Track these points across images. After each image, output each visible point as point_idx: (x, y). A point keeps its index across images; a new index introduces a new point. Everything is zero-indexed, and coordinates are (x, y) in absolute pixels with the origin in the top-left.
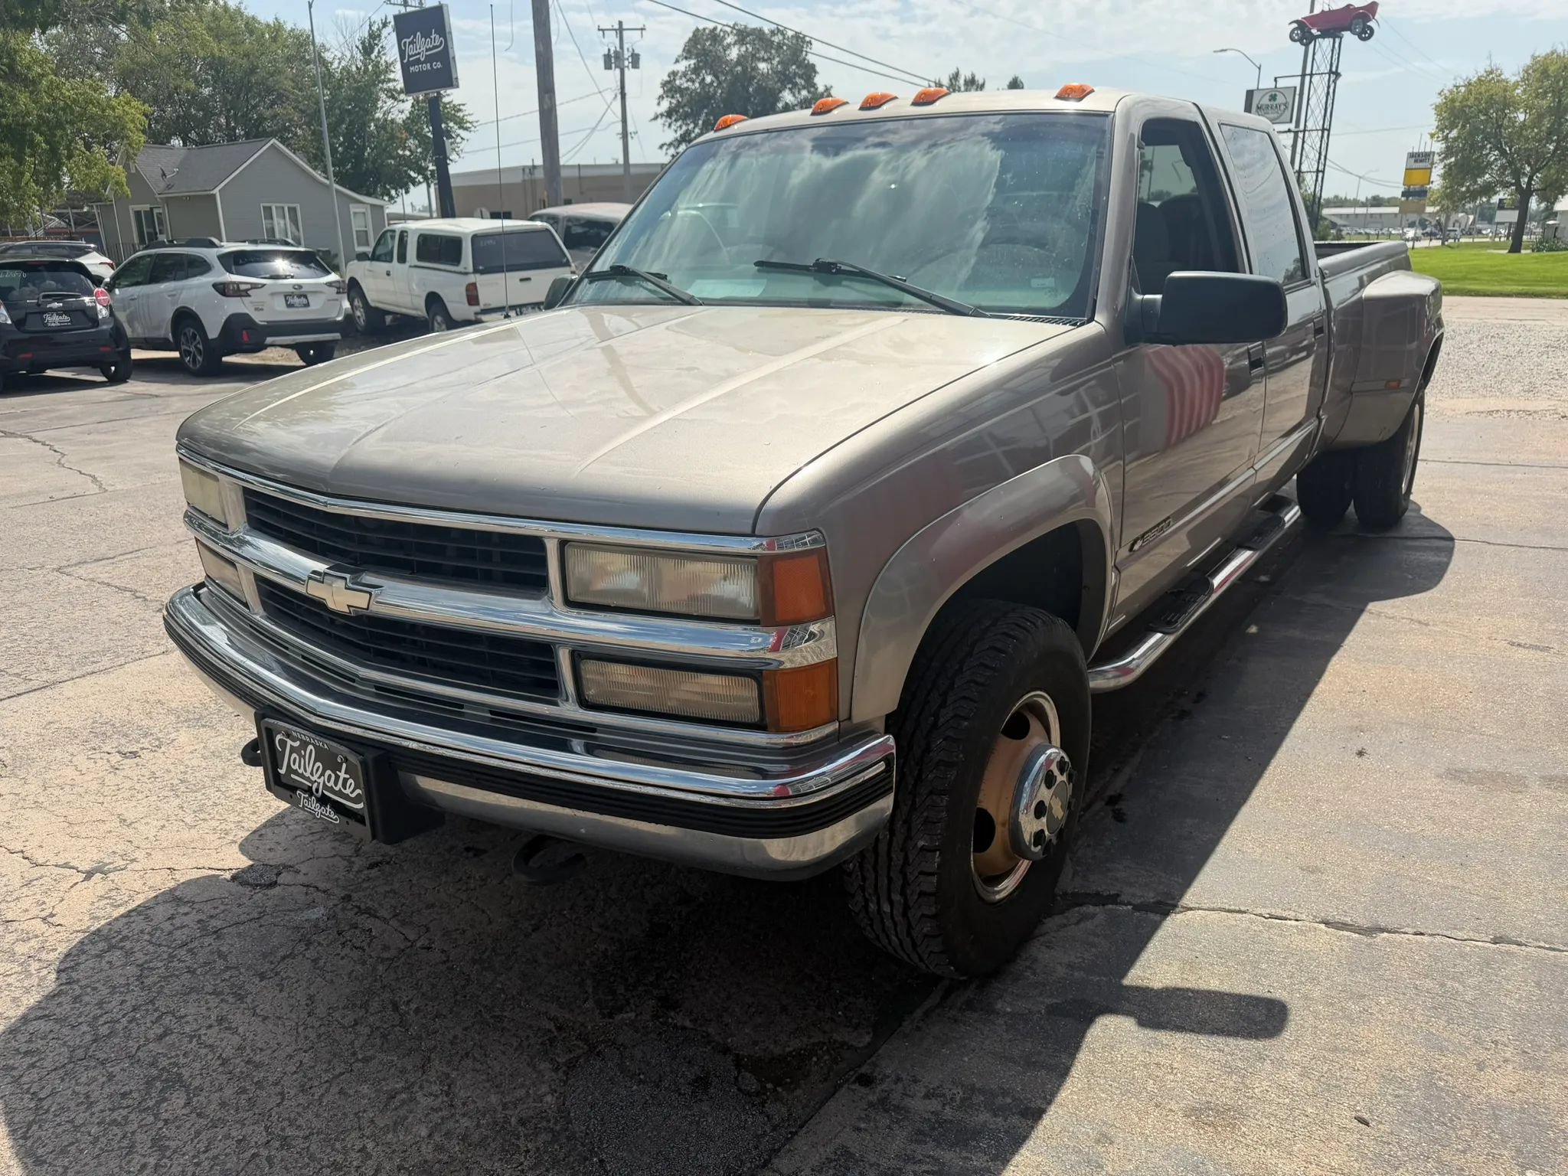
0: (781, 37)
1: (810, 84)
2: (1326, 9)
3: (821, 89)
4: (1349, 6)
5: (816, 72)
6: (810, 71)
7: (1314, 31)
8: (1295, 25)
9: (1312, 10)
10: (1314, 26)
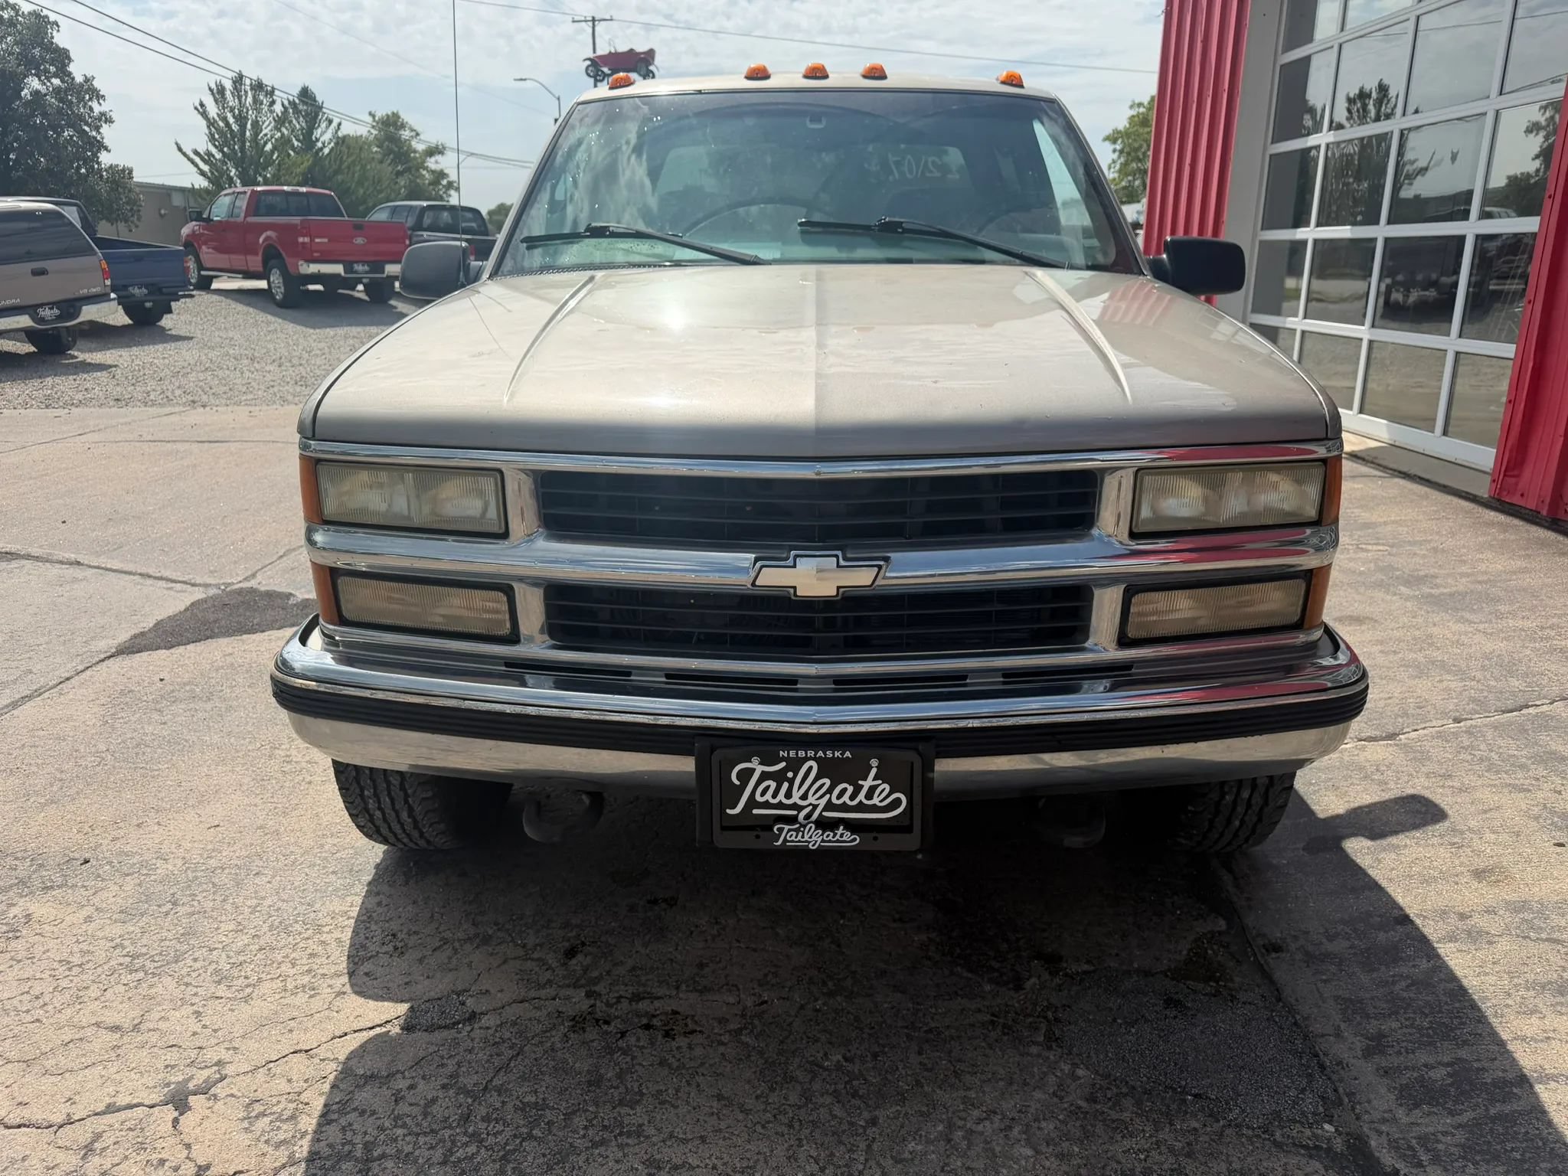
0: (12, 13)
1: (63, 72)
2: (613, 51)
3: (79, 79)
4: (632, 50)
5: (70, 59)
6: (62, 58)
7: (606, 70)
8: (589, 63)
9: (594, 52)
10: (605, 65)
